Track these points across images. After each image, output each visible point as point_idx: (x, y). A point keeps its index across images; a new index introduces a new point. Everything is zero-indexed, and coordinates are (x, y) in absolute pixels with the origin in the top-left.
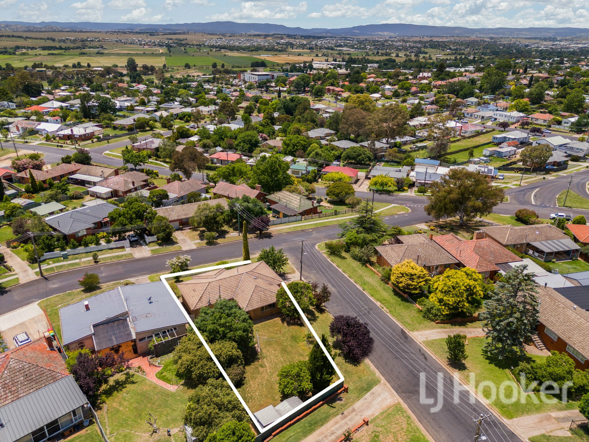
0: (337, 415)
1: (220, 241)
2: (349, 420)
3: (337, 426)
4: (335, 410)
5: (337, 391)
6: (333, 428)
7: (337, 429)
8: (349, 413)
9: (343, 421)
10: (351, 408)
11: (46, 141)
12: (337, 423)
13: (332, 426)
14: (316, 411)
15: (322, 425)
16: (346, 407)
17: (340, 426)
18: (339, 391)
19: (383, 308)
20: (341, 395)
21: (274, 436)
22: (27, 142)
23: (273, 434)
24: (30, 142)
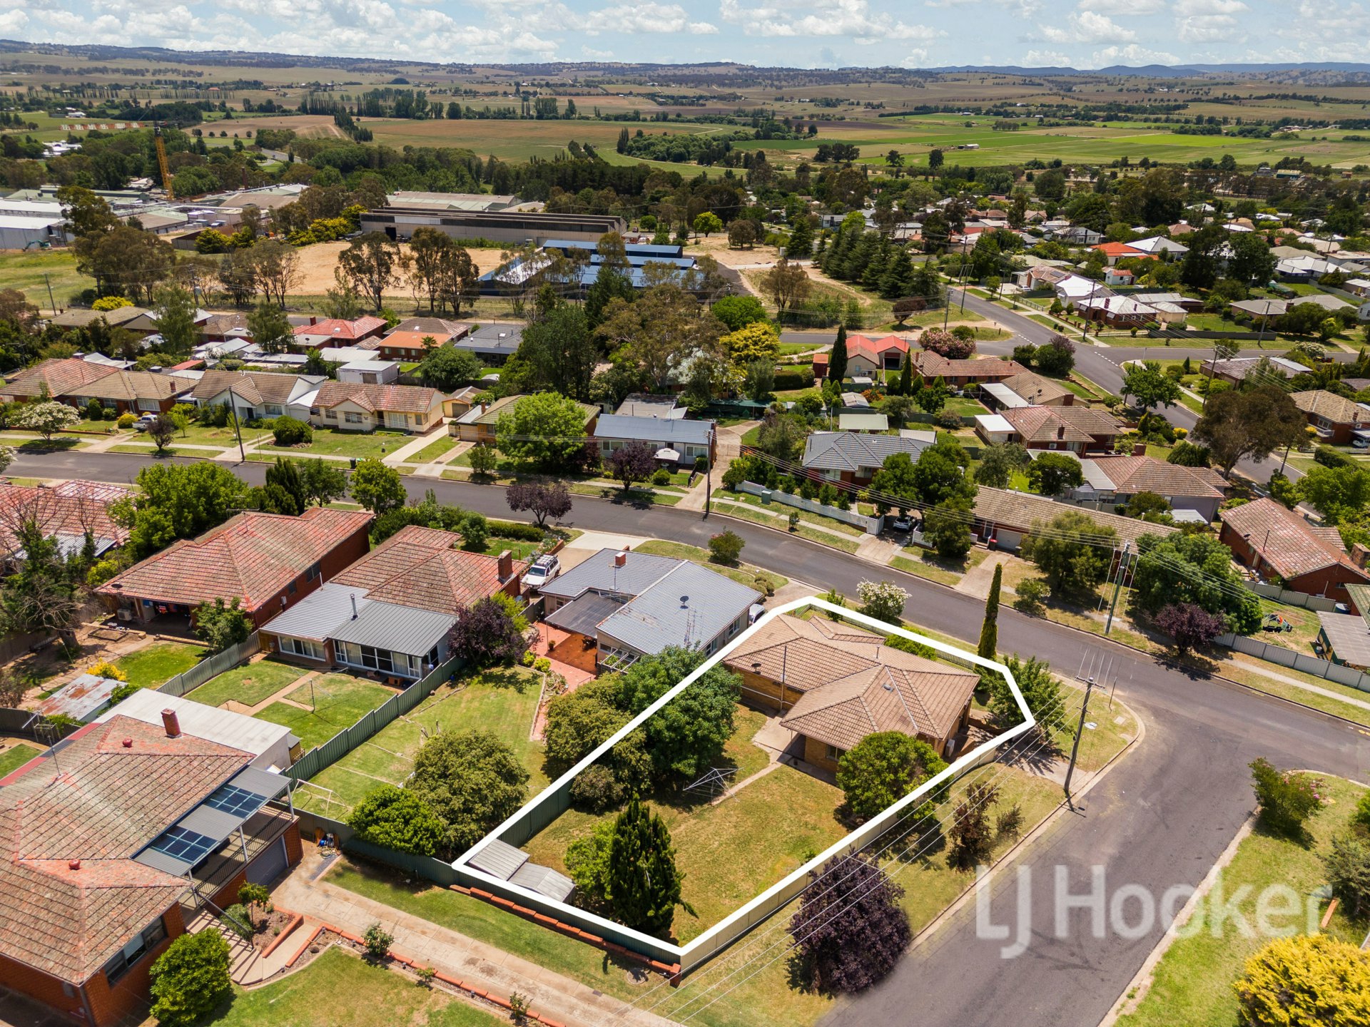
0: (589, 984)
1: (1054, 614)
2: (585, 1012)
3: (556, 993)
4: (600, 974)
5: (652, 959)
6: (544, 987)
7: (546, 996)
8: (607, 1007)
9: (575, 1001)
10: (623, 1005)
11: (1051, 313)
12: (564, 989)
13: (549, 983)
14: (574, 942)
15: (542, 964)
16: (623, 994)
17: (558, 999)
18: (655, 963)
19: (1131, 996)
20: (652, 975)
21: (473, 895)
22: (1016, 308)
23: (473, 889)
24: (1023, 309)
